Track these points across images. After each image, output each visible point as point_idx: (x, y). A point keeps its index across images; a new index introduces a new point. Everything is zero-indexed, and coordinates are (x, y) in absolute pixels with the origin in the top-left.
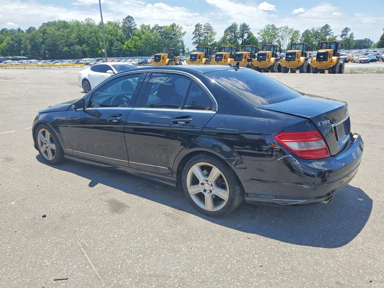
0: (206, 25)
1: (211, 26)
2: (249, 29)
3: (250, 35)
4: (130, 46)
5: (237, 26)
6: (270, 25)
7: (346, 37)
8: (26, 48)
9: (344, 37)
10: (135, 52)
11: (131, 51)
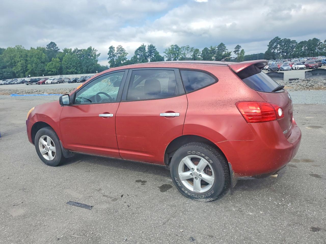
1: (123, 48)
2: (156, 49)
3: (157, 54)
4: (51, 67)
5: (145, 47)
6: (174, 45)
7: (238, 52)
9: (237, 53)
10: (55, 72)
11: (52, 71)
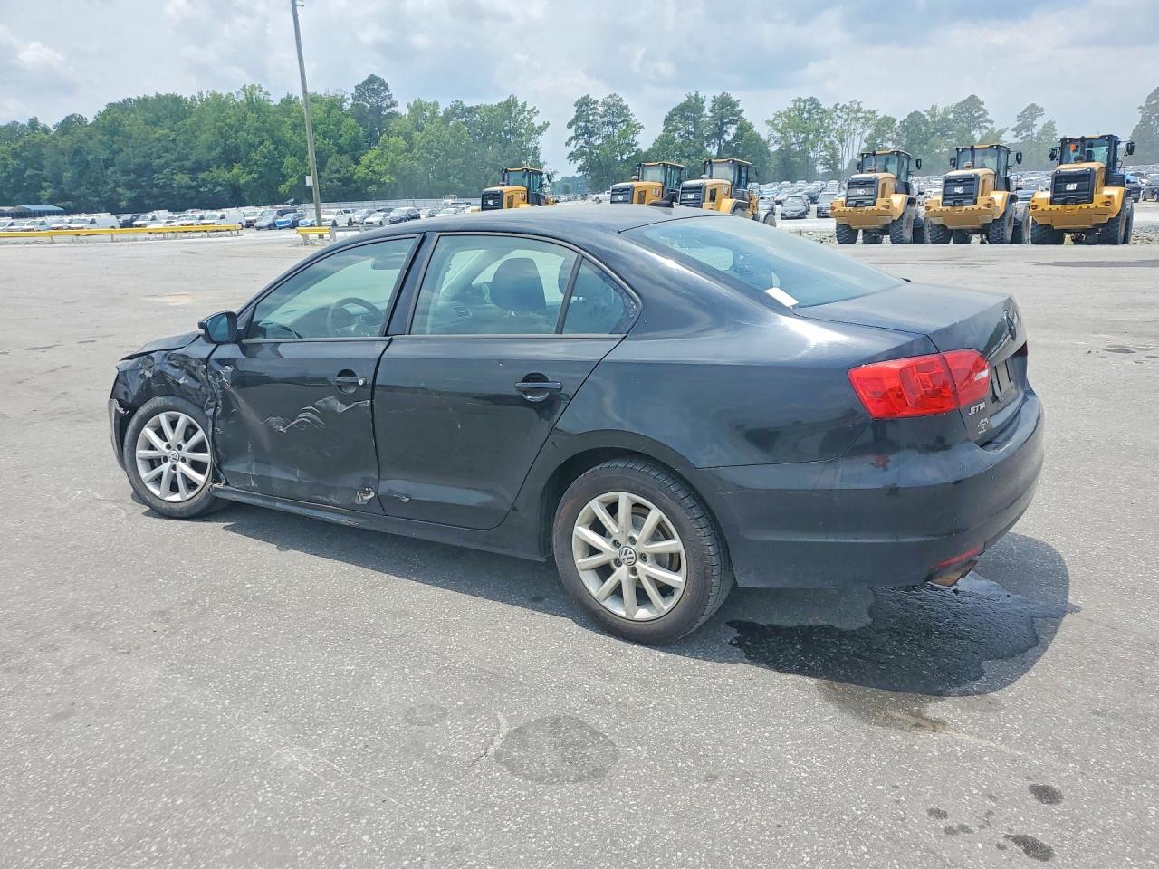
0: (610, 99)
1: (624, 103)
2: (741, 111)
3: (744, 129)
4: (377, 168)
5: (702, 102)
6: (805, 98)
7: (1030, 133)
8: (57, 181)
9: (1023, 134)
10: (393, 187)
11: (381, 185)
